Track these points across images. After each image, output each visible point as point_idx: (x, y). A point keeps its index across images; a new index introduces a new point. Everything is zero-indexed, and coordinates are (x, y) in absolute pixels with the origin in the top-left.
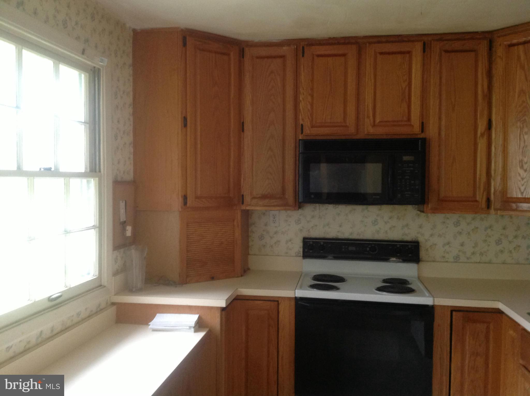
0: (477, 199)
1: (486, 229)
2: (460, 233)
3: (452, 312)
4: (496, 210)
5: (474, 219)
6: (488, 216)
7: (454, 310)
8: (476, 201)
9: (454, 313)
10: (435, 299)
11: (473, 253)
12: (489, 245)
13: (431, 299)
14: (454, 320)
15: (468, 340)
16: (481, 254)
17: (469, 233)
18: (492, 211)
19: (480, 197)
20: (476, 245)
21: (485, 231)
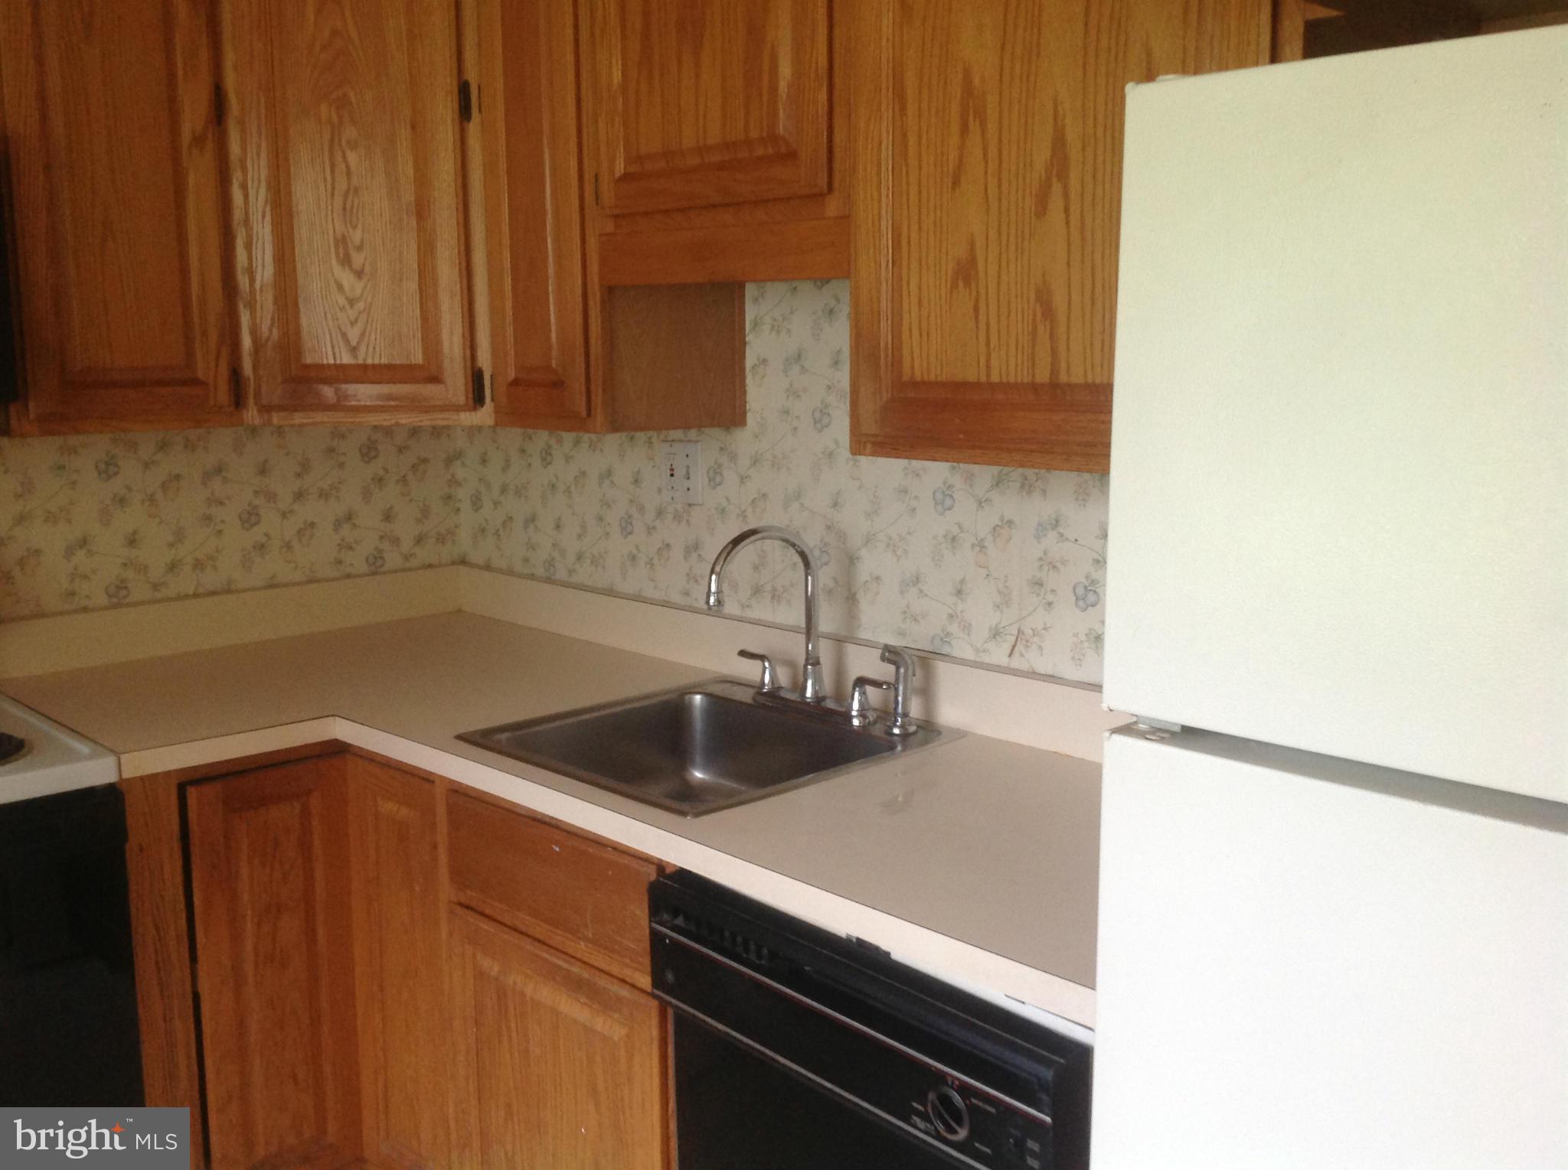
0: (200, 374)
1: (207, 477)
2: (122, 501)
3: (182, 789)
4: (266, 409)
5: (163, 446)
6: (209, 433)
7: (188, 781)
8: (196, 382)
9: (192, 793)
10: (124, 758)
11: (173, 567)
12: (220, 532)
13: (110, 761)
14: (192, 815)
15: (245, 871)
16: (198, 565)
17: (152, 499)
18: (251, 414)
19: (208, 366)
20: (179, 536)
21: (204, 484)
